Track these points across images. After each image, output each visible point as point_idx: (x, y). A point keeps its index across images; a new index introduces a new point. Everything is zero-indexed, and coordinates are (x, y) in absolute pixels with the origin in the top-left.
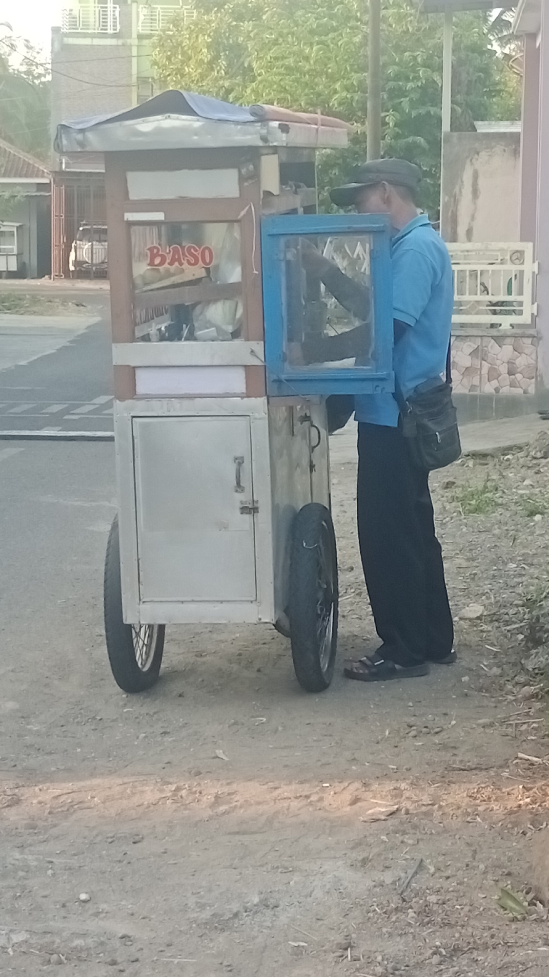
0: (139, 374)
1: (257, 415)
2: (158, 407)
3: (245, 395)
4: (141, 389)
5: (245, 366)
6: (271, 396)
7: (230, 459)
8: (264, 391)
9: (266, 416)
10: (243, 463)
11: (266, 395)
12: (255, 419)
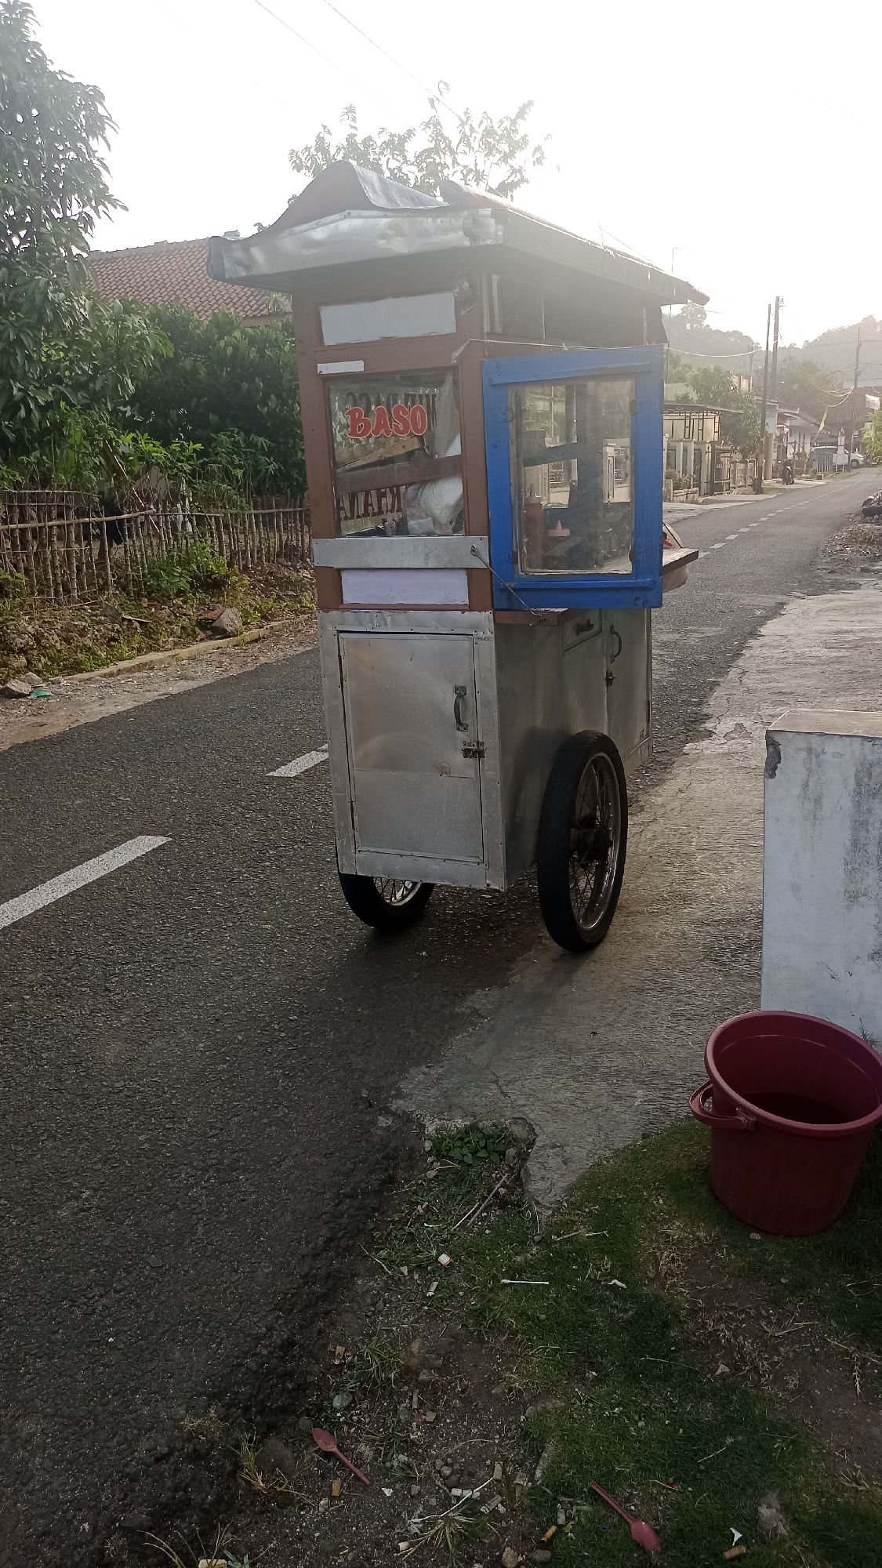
0: (346, 577)
1: (481, 634)
2: (368, 621)
3: (468, 608)
4: (348, 598)
5: (466, 569)
6: (497, 610)
7: (451, 689)
8: (489, 603)
9: (492, 635)
10: (466, 694)
11: (492, 608)
12: (481, 639)
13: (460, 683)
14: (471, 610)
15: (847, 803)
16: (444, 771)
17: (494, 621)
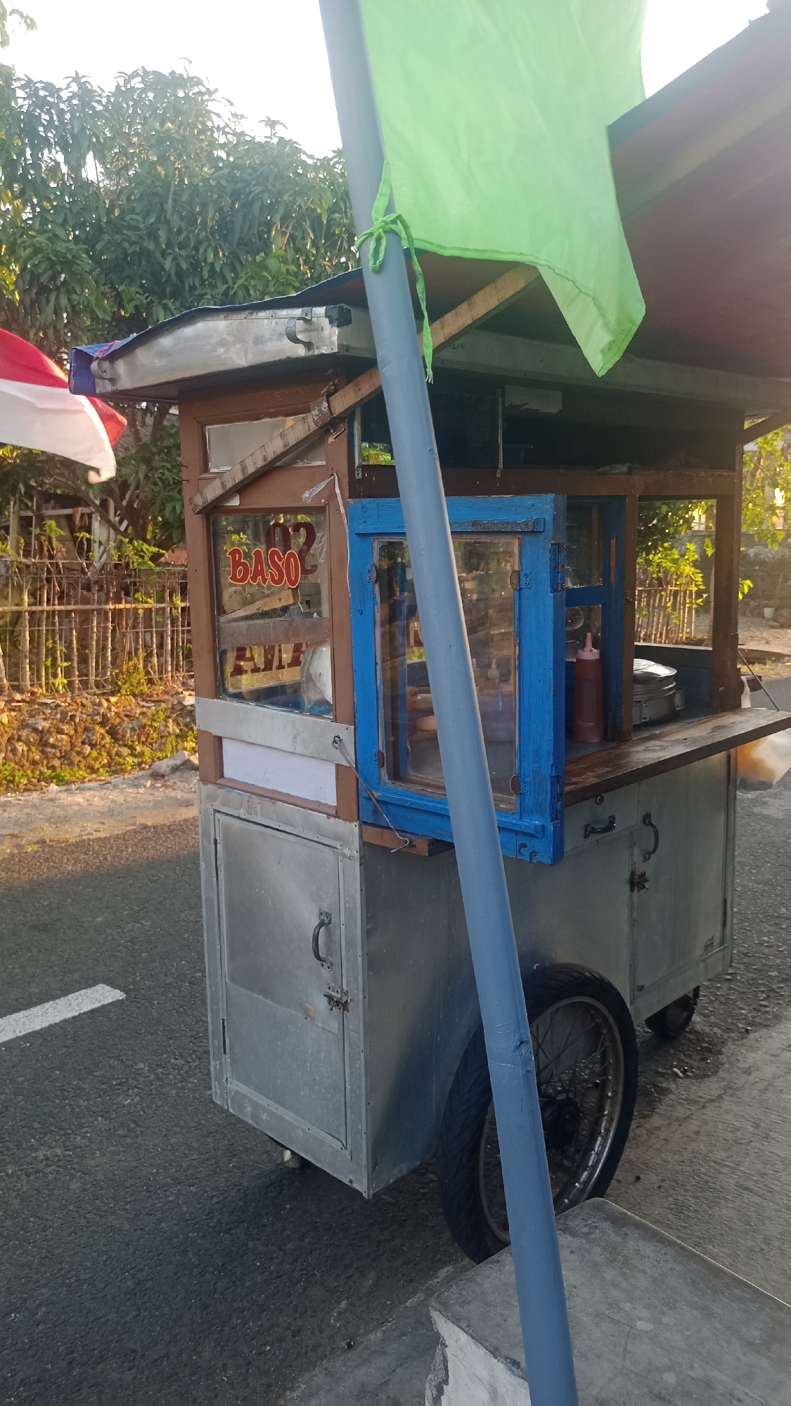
1: (346, 851)
3: (334, 813)
5: (334, 764)
6: (365, 823)
7: (316, 913)
8: (356, 812)
9: (357, 855)
10: (330, 923)
11: (359, 819)
12: (344, 855)
13: (325, 909)
14: (337, 816)
16: (308, 1014)
17: (361, 837)
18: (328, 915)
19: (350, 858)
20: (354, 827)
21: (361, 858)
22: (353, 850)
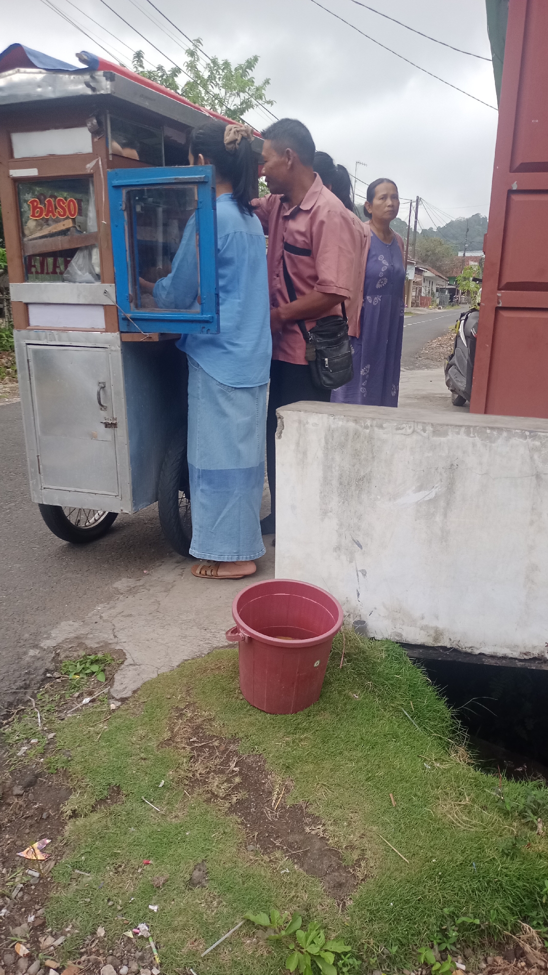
0: (31, 309)
1: (113, 348)
2: (44, 337)
3: (104, 330)
4: (33, 322)
5: (103, 305)
6: (123, 332)
7: (95, 383)
8: (117, 328)
9: (120, 349)
10: (105, 387)
11: (119, 330)
12: (112, 350)
13: (101, 380)
14: (106, 331)
15: (320, 454)
16: (93, 437)
17: (121, 340)
18: (104, 383)
19: (115, 351)
20: (117, 335)
21: (121, 350)
22: (117, 347)
